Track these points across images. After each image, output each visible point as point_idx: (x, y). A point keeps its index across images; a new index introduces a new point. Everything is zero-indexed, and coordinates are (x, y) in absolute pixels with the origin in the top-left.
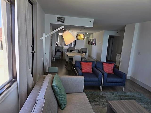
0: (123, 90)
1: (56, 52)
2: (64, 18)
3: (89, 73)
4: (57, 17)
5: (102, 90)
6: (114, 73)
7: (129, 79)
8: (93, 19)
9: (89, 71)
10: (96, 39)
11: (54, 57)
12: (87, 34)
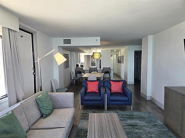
0: (132, 110)
1: (76, 73)
2: (70, 39)
3: (94, 92)
4: (64, 40)
5: (106, 110)
6: (123, 91)
7: (150, 99)
8: (100, 37)
9: (95, 91)
10: (123, 56)
11: (73, 79)
12: (115, 51)
